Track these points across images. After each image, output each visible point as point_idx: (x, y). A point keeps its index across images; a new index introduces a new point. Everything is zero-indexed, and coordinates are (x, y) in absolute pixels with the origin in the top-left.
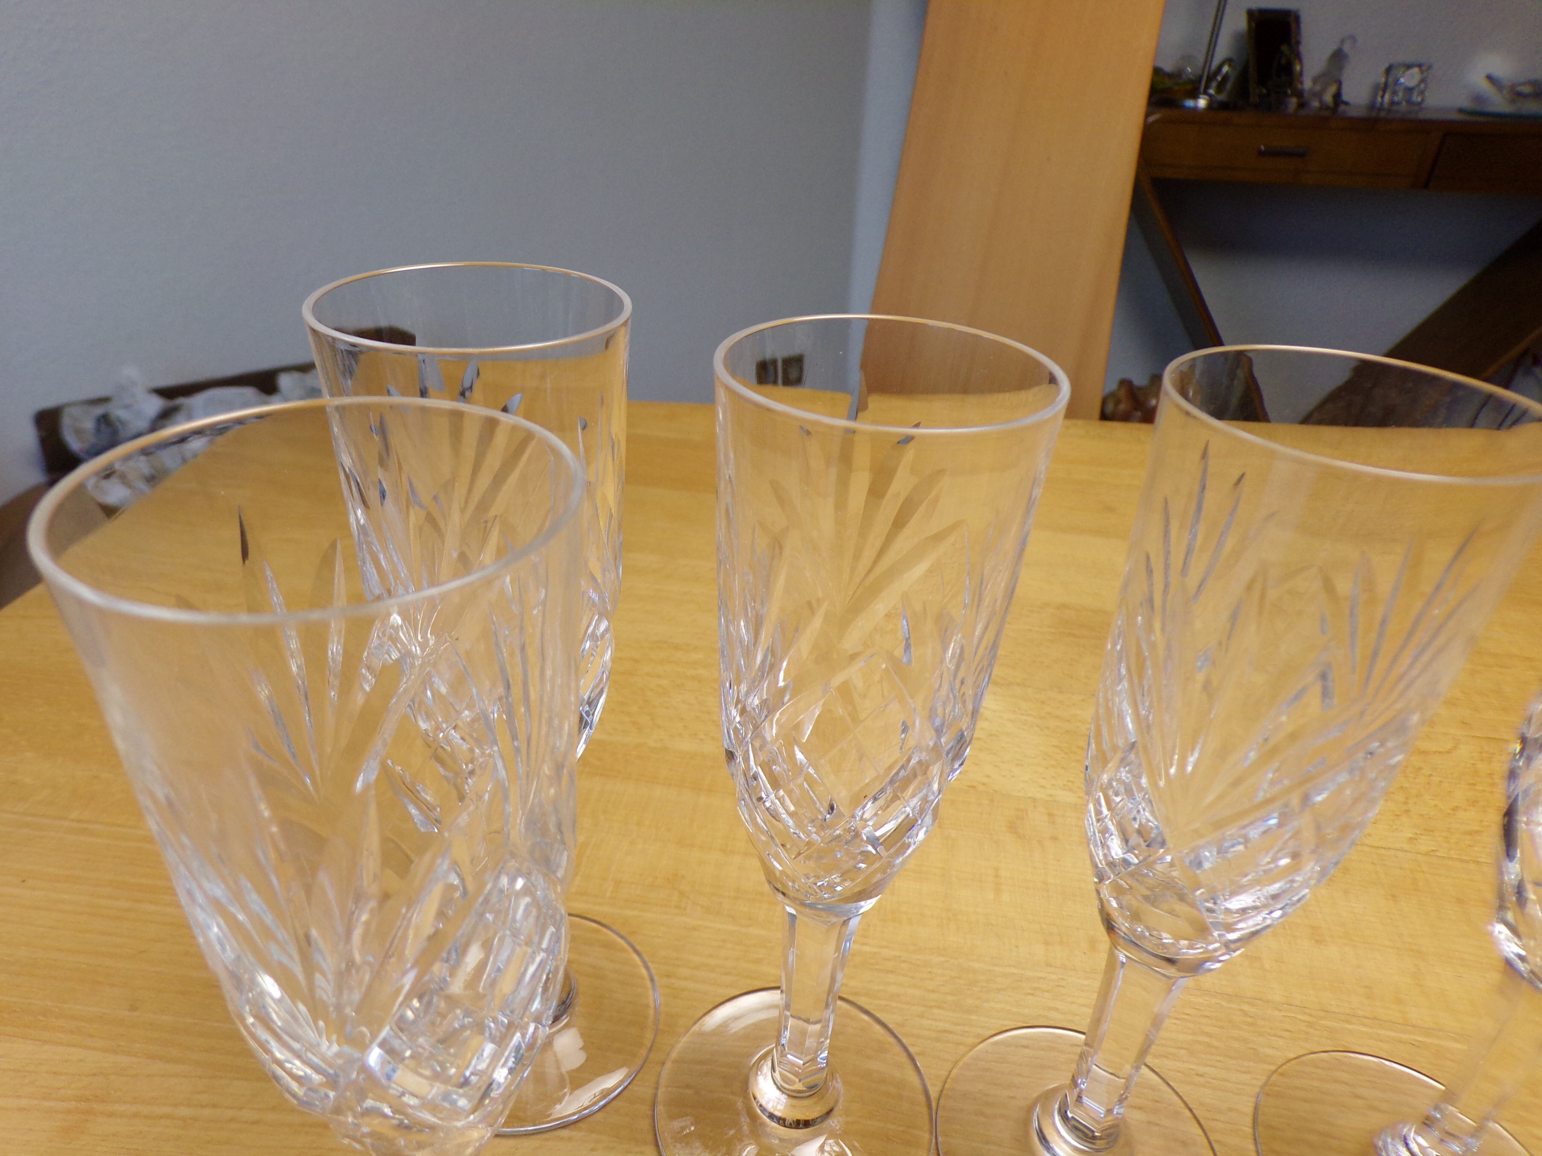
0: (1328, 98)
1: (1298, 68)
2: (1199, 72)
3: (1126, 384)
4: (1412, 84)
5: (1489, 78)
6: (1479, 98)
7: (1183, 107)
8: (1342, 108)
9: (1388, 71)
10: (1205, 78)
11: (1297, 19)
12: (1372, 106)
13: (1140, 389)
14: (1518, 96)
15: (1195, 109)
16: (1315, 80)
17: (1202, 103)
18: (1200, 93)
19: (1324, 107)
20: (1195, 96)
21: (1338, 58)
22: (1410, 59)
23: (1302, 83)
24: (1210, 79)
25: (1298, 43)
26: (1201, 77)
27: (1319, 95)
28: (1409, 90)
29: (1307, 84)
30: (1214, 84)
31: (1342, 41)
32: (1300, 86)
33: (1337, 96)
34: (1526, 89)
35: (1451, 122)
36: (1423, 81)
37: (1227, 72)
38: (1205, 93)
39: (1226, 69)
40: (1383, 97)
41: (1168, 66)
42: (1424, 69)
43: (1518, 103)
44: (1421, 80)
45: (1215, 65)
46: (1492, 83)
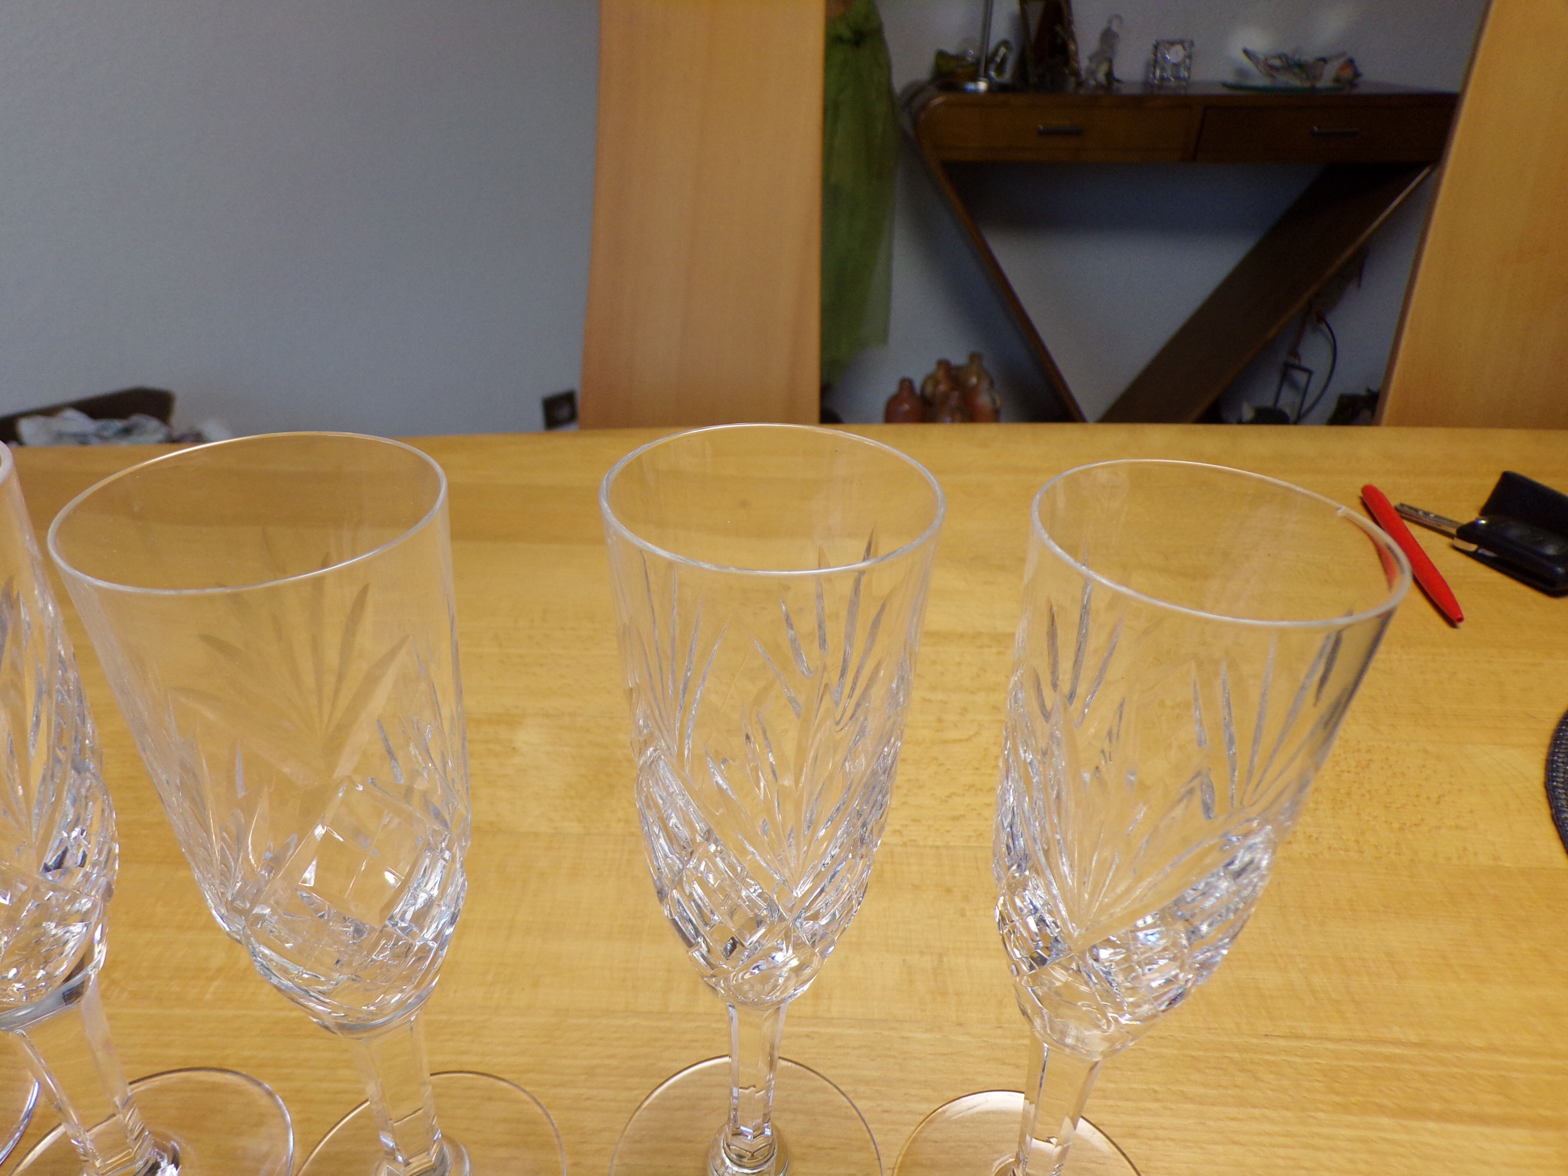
0: (1101, 76)
1: (1073, 47)
2: (978, 54)
3: (944, 365)
4: (1179, 58)
5: (1246, 52)
6: (1241, 72)
7: (965, 91)
9: (1156, 47)
10: (984, 59)
12: (1147, 84)
13: (959, 368)
14: (1271, 69)
15: (976, 92)
16: (1091, 59)
17: (982, 86)
18: (980, 76)
19: (1099, 86)
20: (975, 79)
21: (1108, 37)
22: (1173, 36)
23: (1077, 62)
24: (989, 61)
25: (1070, 22)
26: (980, 61)
28: (1176, 66)
29: (1084, 63)
30: (993, 67)
31: (1110, 21)
32: (1076, 65)
33: (1109, 75)
34: (1277, 63)
35: (1219, 97)
36: (1190, 57)
37: (1005, 54)
38: (985, 75)
39: (1003, 50)
40: (1154, 73)
41: (951, 49)
42: (1186, 45)
43: (1272, 76)
44: (1186, 57)
45: (992, 45)
46: (1250, 58)
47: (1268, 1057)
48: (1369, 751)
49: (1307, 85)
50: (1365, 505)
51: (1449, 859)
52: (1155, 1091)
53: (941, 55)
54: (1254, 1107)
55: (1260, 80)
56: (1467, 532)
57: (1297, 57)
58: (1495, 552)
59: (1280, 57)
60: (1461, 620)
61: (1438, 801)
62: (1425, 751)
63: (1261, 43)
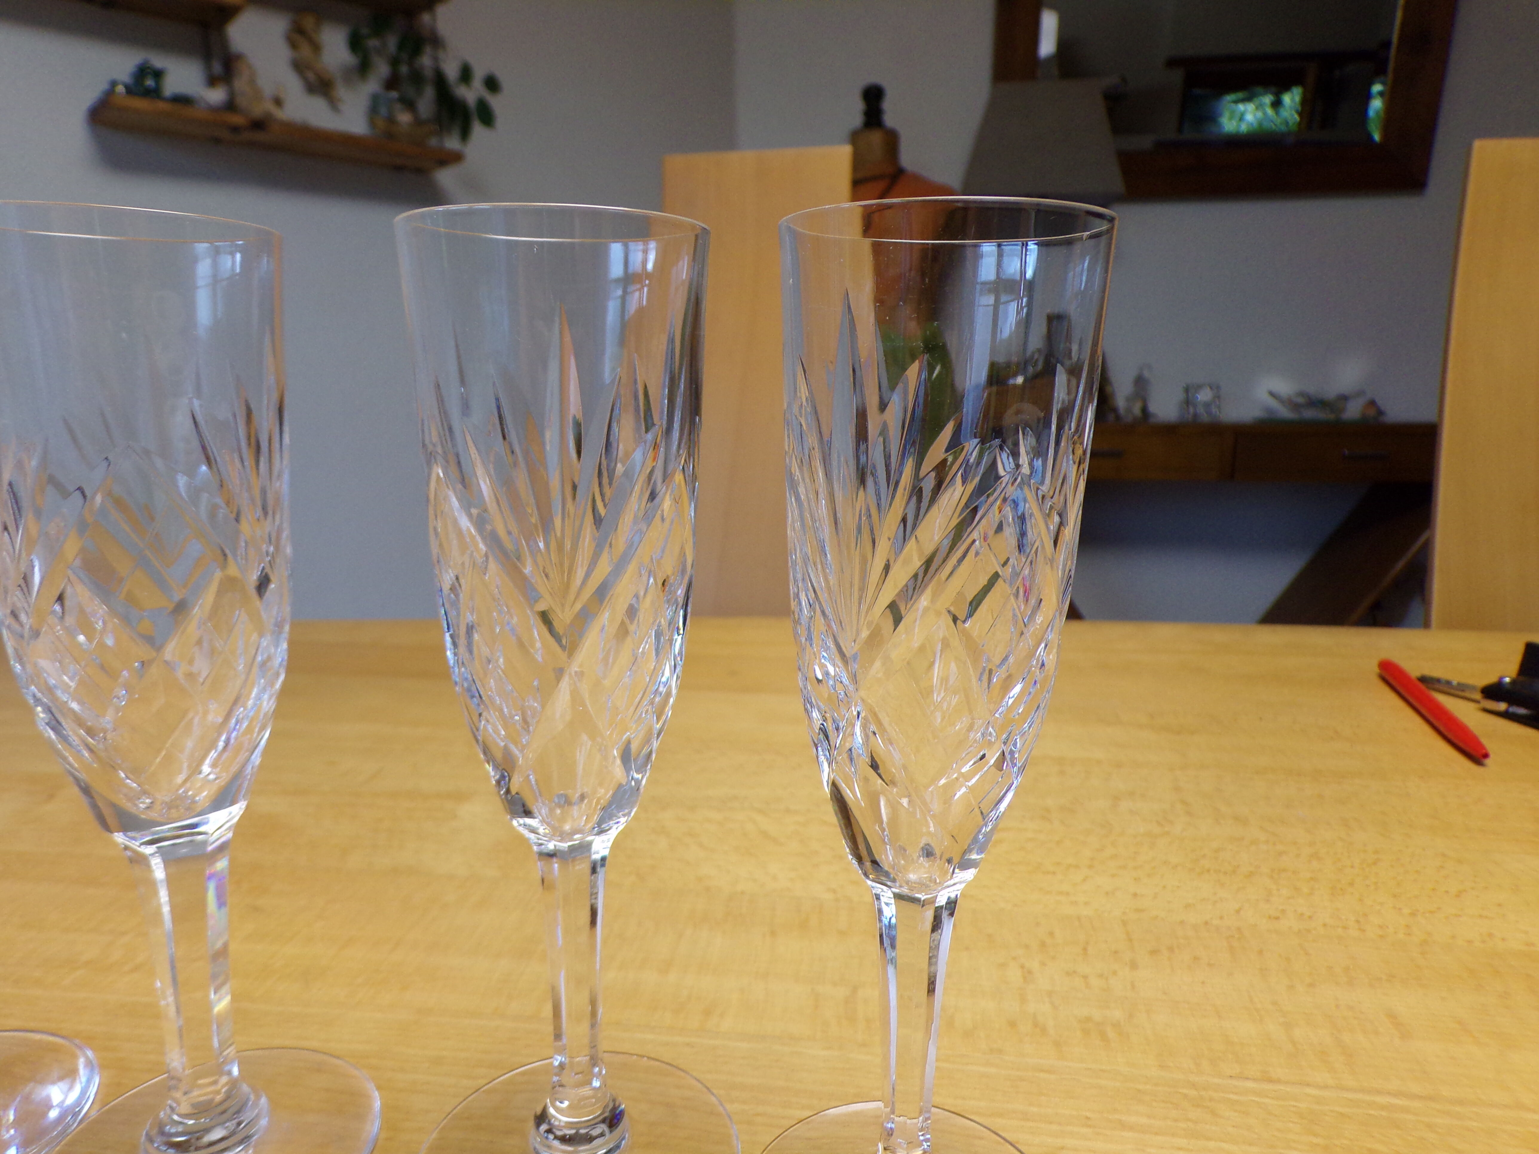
0: (1138, 412)
4: (1208, 399)
5: (1271, 394)
6: (1269, 410)
7: (1007, 385)
8: (1151, 418)
9: (1187, 390)
10: (1022, 362)
14: (1295, 406)
16: (1126, 398)
18: (1017, 373)
19: (1135, 418)
22: (1202, 381)
23: (1115, 400)
26: (1018, 363)
27: (1130, 411)
28: (1207, 405)
29: (1121, 402)
31: (1141, 369)
33: (1145, 410)
34: (1301, 400)
36: (1218, 397)
40: (1187, 410)
42: (1213, 388)
43: (1300, 412)
44: (1214, 397)
46: (1275, 398)
47: (1232, 1096)
48: (1376, 852)
49: (1331, 417)
50: (1382, 677)
51: (1470, 942)
52: (1088, 1118)
54: (1209, 1139)
55: (1285, 413)
56: (1493, 692)
57: (1320, 396)
58: (1526, 707)
59: (1301, 394)
60: (1486, 756)
61: (1458, 895)
62: (1444, 855)
63: (1284, 386)
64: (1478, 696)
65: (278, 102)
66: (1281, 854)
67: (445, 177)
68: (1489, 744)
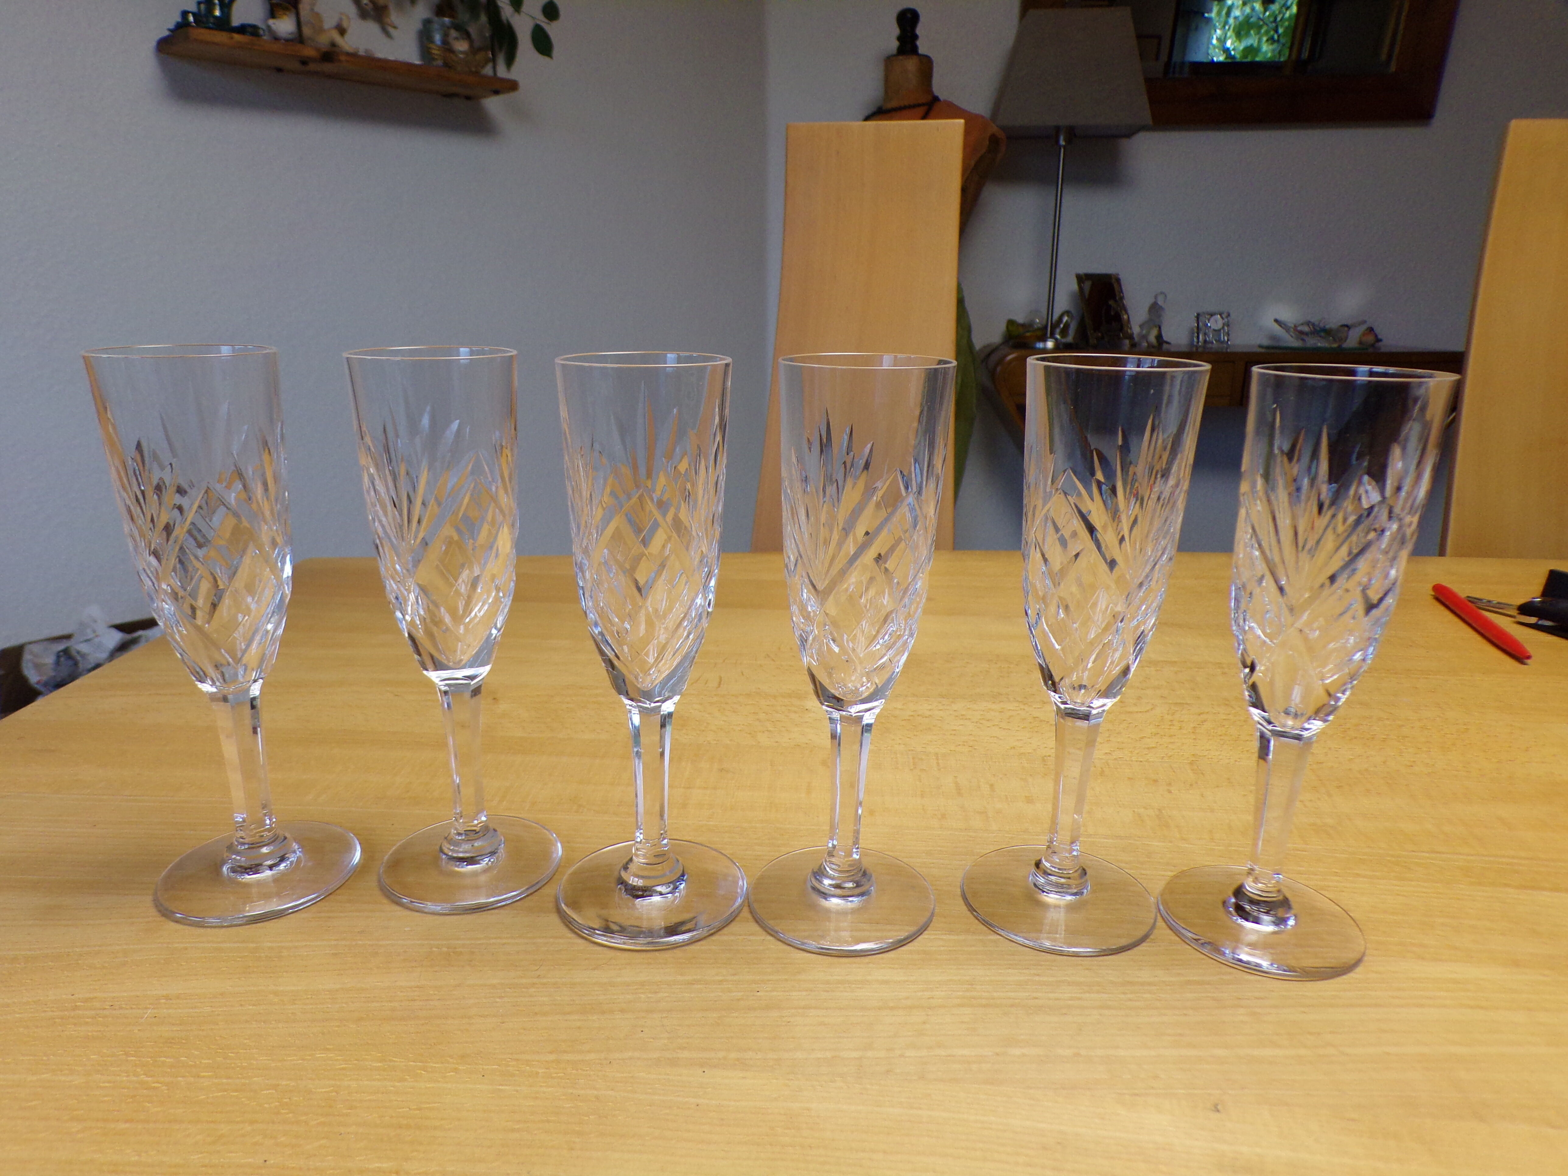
0: (1152, 338)
1: (1125, 317)
2: (1044, 322)
4: (1219, 325)
5: (1278, 322)
6: (1274, 338)
7: (1036, 348)
8: (1165, 346)
9: (1198, 317)
10: (1049, 325)
11: (1118, 280)
12: (1192, 345)
14: (1301, 334)
15: (1046, 349)
16: (1140, 326)
17: (1051, 344)
18: (1047, 338)
19: (1151, 346)
20: (1044, 339)
21: (1155, 309)
22: (1211, 309)
23: (1131, 329)
24: (1054, 327)
25: (1122, 298)
26: (1046, 327)
27: (1144, 337)
28: (1217, 332)
29: (1135, 329)
30: (1058, 331)
31: (1156, 297)
32: (1130, 331)
33: (1159, 337)
34: (1306, 329)
36: (1228, 325)
37: (1067, 321)
38: (1052, 336)
39: (1065, 319)
40: (1198, 337)
41: (1020, 319)
42: (1224, 316)
43: (1303, 340)
44: (1224, 324)
45: (1056, 316)
46: (1281, 326)
47: (1417, 860)
48: (1465, 724)
49: (1335, 345)
50: (1437, 599)
53: (1011, 323)
56: (1526, 609)
57: (1322, 325)
58: (1553, 621)
59: (1308, 323)
60: (1528, 657)
61: (1527, 750)
62: (1511, 725)
63: (1289, 314)
64: (1514, 612)
65: (342, 31)
66: (1401, 726)
67: (493, 105)
68: (1530, 649)
